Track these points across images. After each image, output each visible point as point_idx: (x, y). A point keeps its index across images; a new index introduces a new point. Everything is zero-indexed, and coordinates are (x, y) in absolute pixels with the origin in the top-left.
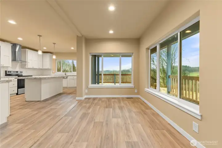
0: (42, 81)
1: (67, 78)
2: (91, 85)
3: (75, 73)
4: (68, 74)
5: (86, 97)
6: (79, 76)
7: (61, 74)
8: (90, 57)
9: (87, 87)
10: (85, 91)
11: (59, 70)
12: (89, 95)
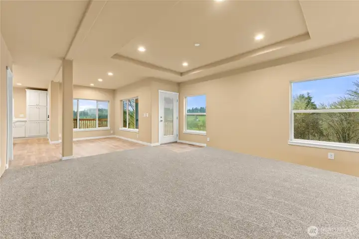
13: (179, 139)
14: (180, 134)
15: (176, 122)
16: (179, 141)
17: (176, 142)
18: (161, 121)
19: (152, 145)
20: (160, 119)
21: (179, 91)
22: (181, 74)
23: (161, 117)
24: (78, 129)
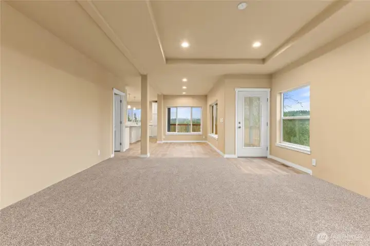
13: (271, 154)
14: (272, 148)
15: (264, 129)
16: (269, 157)
17: (265, 158)
18: (240, 127)
19: (226, 156)
20: (237, 125)
21: (270, 86)
22: (264, 60)
23: (240, 123)
24: (176, 133)
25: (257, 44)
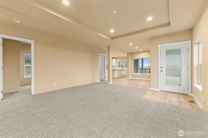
0: (115, 71)
1: (123, 70)
2: (133, 74)
3: (126, 68)
4: (124, 68)
5: (131, 78)
6: (128, 70)
7: (121, 68)
8: (133, 61)
9: (132, 74)
10: (130, 75)
11: (119, 67)
12: (133, 77)
17: (187, 95)
18: (162, 71)
23: (162, 68)
24: (139, 74)
25: (150, 19)
